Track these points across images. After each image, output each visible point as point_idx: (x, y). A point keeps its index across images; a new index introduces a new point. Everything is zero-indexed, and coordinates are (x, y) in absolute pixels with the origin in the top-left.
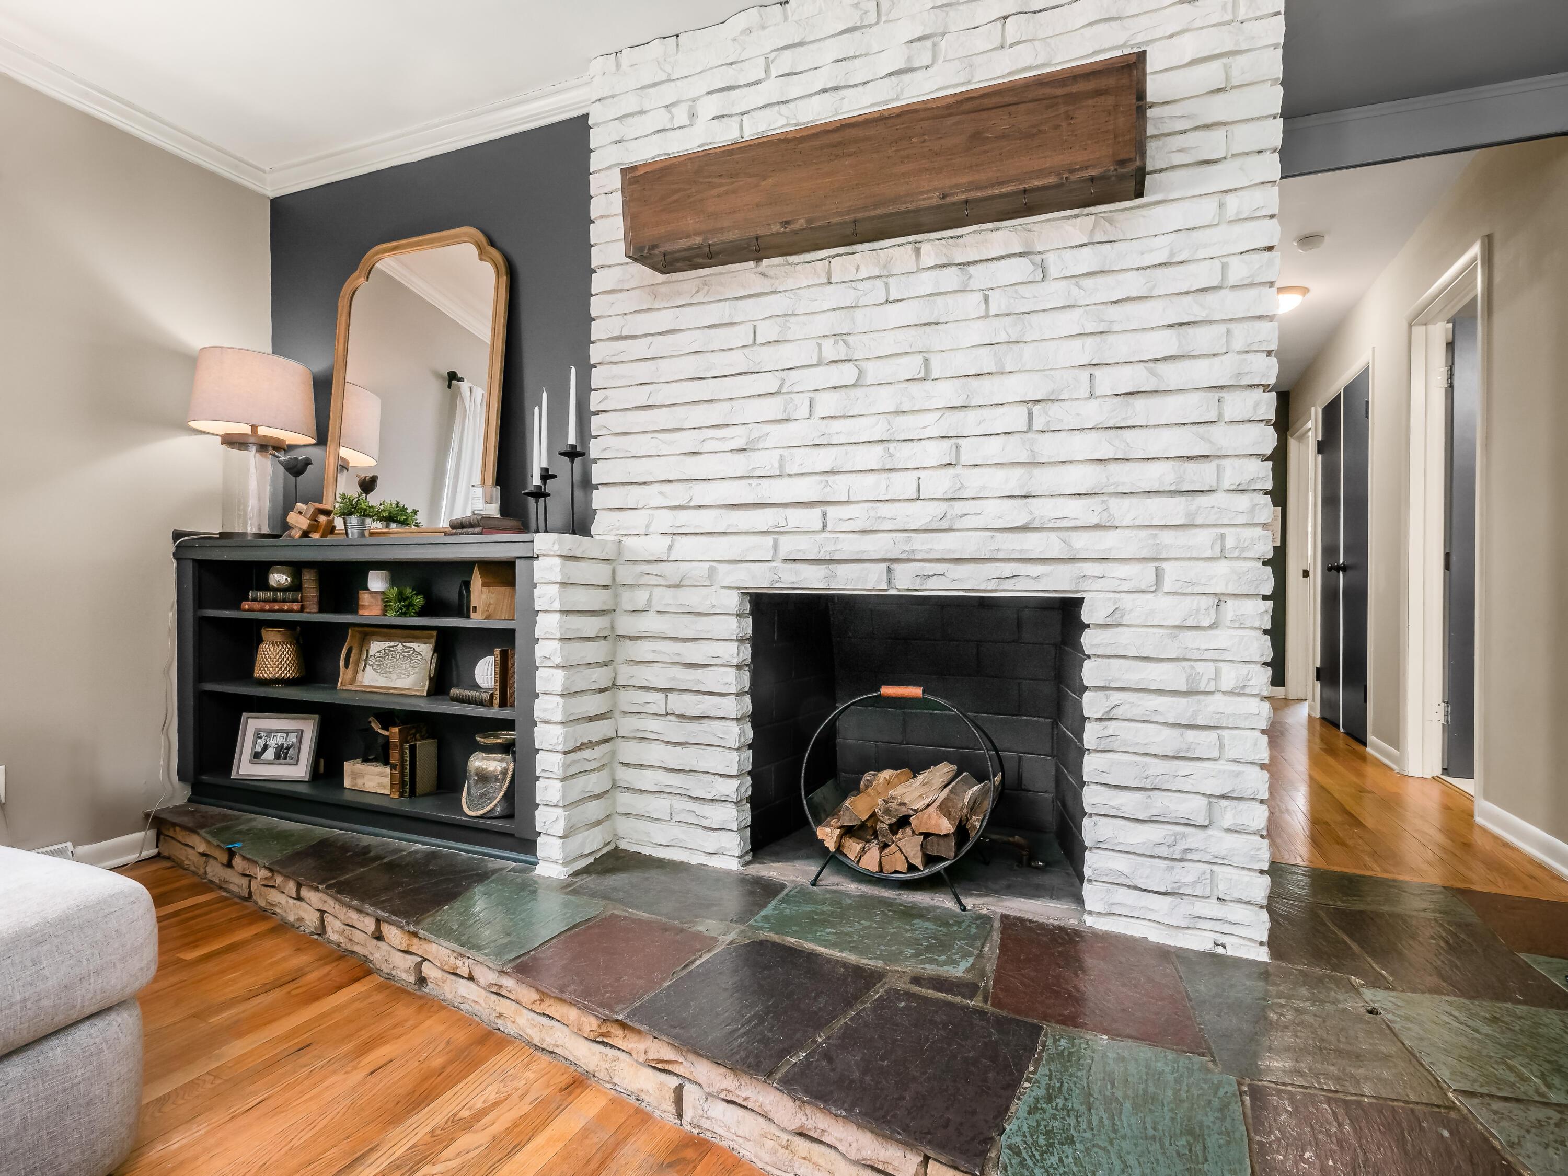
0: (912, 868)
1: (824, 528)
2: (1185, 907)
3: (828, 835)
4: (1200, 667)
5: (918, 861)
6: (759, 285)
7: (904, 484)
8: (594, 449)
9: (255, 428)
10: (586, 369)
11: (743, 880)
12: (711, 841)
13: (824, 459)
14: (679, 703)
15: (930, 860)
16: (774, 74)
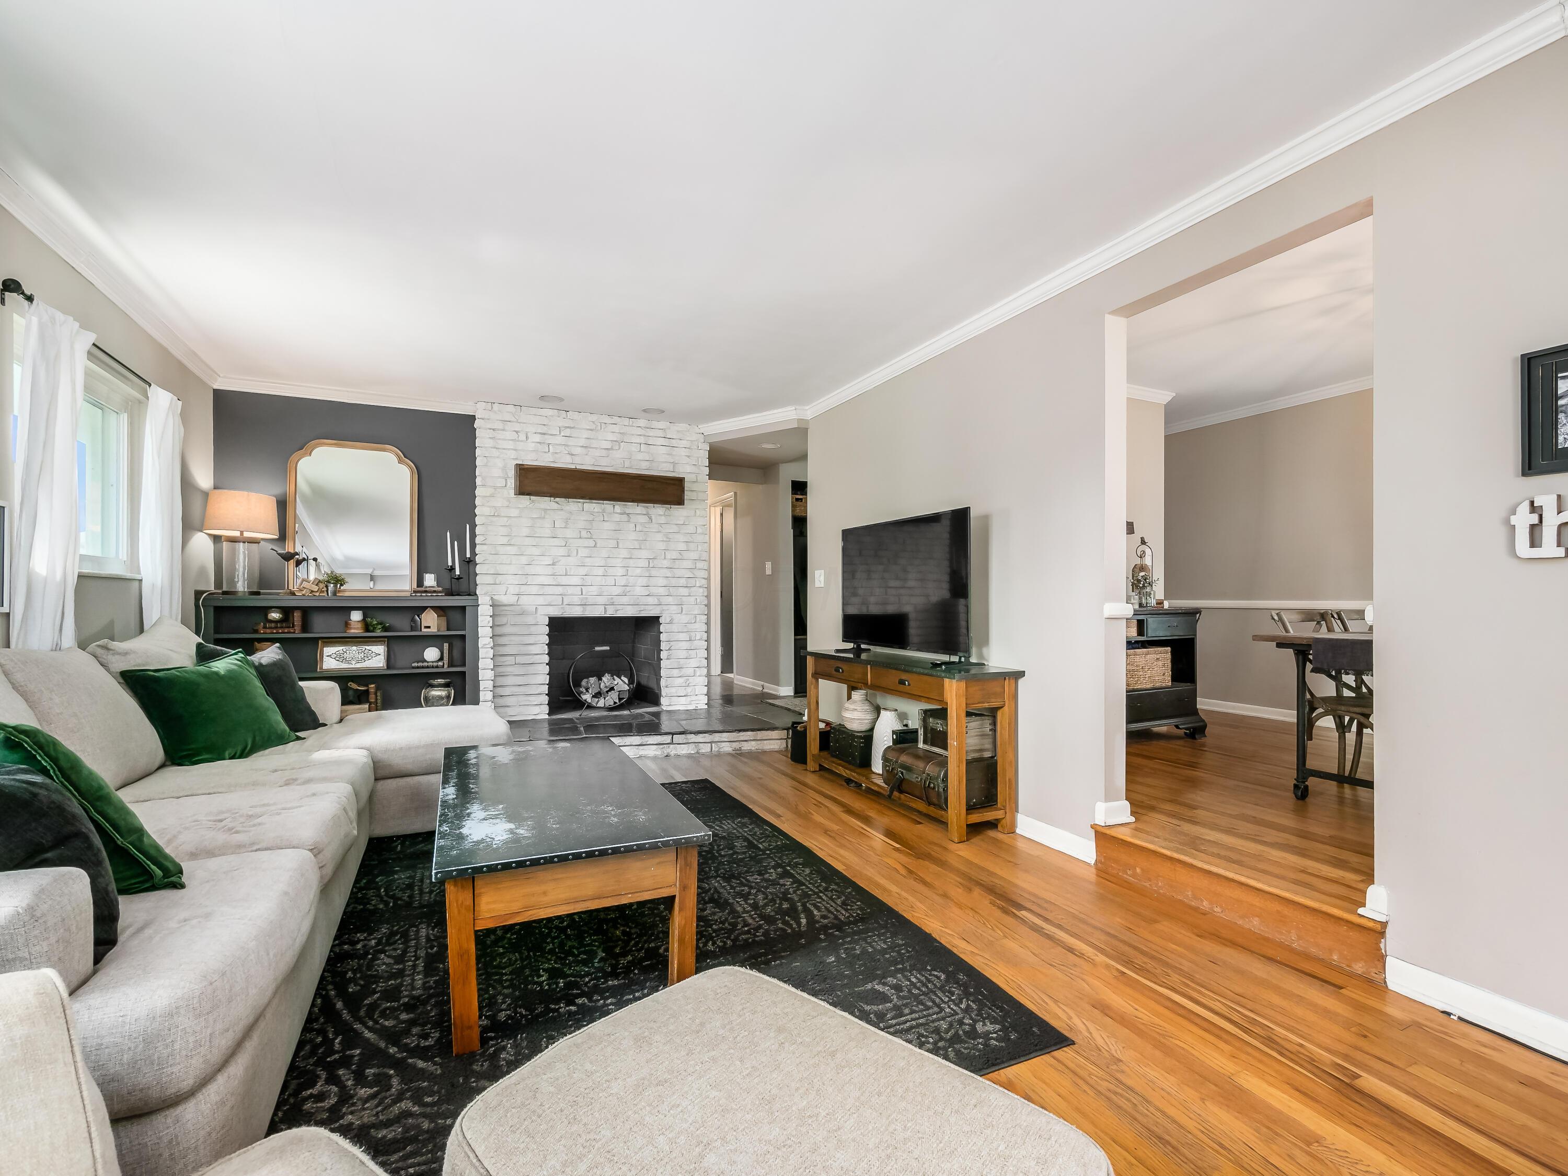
0: (615, 703)
1: (582, 594)
2: (689, 699)
3: (587, 697)
4: (692, 634)
5: (617, 701)
6: (555, 506)
7: (610, 581)
8: (478, 559)
9: (242, 533)
10: (473, 526)
11: (549, 720)
12: (536, 710)
13: (583, 571)
14: (520, 659)
15: (620, 699)
16: (562, 434)
